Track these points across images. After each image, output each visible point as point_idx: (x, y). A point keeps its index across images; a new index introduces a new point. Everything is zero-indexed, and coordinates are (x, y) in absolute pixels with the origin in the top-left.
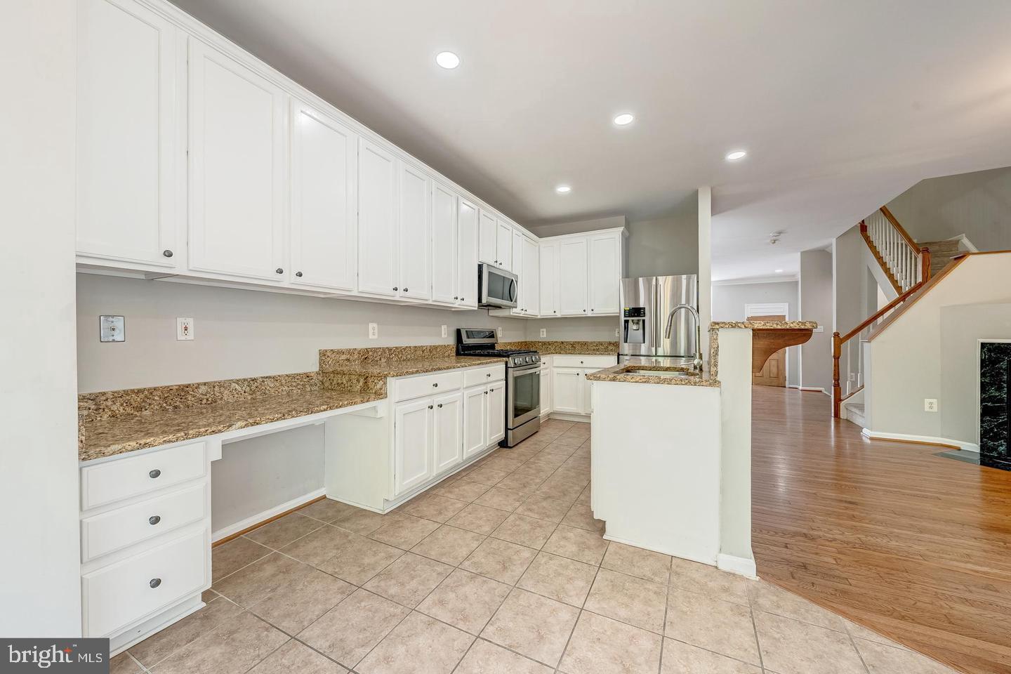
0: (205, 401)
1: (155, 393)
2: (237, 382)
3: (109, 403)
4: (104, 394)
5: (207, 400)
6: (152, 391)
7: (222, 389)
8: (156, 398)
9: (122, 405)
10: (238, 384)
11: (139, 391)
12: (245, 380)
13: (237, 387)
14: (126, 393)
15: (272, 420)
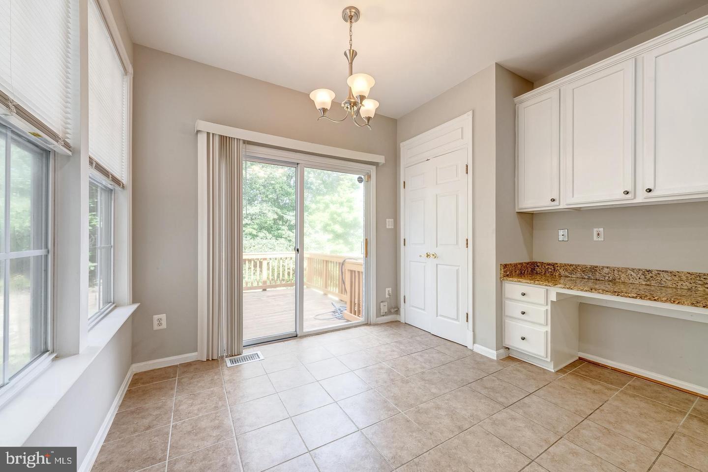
0: (607, 278)
1: (578, 268)
2: (633, 270)
3: (559, 268)
4: (557, 264)
5: (609, 277)
6: (577, 266)
7: (620, 273)
8: (579, 270)
9: (564, 270)
10: (634, 272)
11: (571, 265)
12: (639, 270)
13: (632, 273)
14: (565, 265)
15: (582, 290)
